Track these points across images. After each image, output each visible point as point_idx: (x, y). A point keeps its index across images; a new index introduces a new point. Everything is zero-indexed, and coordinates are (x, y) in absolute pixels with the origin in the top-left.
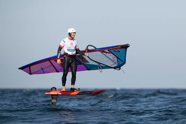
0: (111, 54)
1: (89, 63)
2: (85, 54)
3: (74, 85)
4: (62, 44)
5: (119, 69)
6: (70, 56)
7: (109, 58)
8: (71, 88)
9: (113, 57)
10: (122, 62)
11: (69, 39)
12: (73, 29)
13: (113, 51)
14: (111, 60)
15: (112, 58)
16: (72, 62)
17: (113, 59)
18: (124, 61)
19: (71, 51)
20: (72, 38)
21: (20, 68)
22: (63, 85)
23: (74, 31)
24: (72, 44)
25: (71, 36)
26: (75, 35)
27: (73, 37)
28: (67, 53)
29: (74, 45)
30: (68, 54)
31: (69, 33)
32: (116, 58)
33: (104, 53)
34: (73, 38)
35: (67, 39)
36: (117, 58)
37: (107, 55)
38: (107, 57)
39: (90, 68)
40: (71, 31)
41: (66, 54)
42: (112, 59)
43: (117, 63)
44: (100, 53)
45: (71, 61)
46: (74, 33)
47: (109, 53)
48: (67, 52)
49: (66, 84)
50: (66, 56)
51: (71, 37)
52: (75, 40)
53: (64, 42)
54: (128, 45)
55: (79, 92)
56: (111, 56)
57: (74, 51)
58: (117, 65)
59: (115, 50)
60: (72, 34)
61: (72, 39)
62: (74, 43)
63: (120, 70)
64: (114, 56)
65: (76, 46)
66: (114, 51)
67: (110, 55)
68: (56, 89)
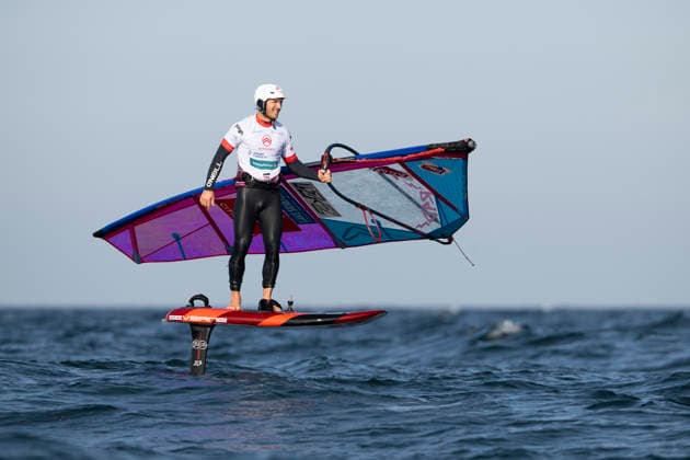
0: (415, 182)
1: (339, 215)
2: (320, 175)
3: (273, 287)
4: (231, 137)
5: (446, 240)
6: (258, 184)
7: (410, 198)
8: (263, 302)
9: (421, 193)
10: (454, 213)
11: (259, 121)
12: (272, 87)
13: (417, 167)
14: (415, 202)
15: (419, 195)
16: (264, 207)
17: (423, 200)
18: (461, 208)
19: (265, 168)
20: (268, 117)
21: (99, 234)
22: (232, 289)
23: (278, 95)
24: (267, 140)
25: (267, 113)
26: (279, 110)
27: (273, 115)
28: (247, 174)
29: (276, 145)
30: (250, 177)
31: (260, 102)
32: (433, 197)
33: (389, 176)
34: (274, 120)
35: (251, 124)
36: (437, 196)
37: (401, 182)
38: (401, 190)
39: (343, 237)
40: (264, 92)
41: (244, 176)
42: (421, 203)
43: (438, 217)
44: (375, 173)
45: (260, 204)
46: (276, 100)
47: (406, 176)
48: (247, 168)
49: (243, 284)
50: (242, 183)
51: (265, 114)
52: (280, 125)
53: (240, 132)
54: (470, 144)
55: (292, 315)
56: (415, 188)
57: (273, 168)
58: (440, 226)
59: (426, 163)
60: (270, 105)
61: (267, 124)
62: (277, 136)
63: (449, 243)
64: (426, 190)
65: (283, 147)
66: (424, 167)
67: (411, 185)
68: (206, 301)
